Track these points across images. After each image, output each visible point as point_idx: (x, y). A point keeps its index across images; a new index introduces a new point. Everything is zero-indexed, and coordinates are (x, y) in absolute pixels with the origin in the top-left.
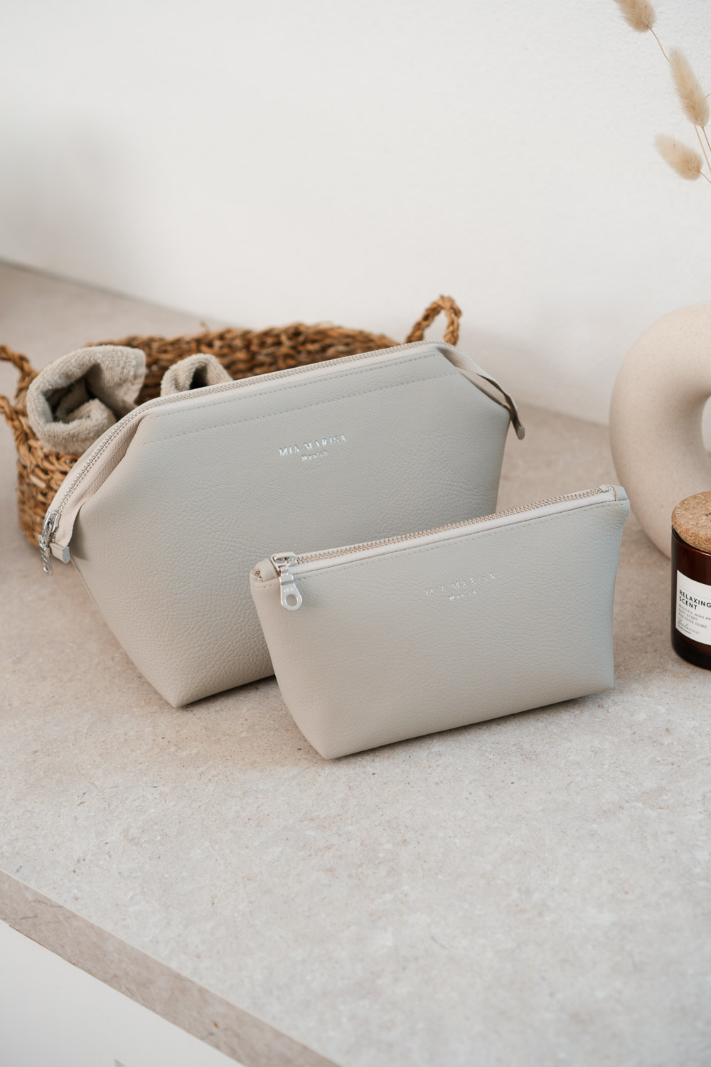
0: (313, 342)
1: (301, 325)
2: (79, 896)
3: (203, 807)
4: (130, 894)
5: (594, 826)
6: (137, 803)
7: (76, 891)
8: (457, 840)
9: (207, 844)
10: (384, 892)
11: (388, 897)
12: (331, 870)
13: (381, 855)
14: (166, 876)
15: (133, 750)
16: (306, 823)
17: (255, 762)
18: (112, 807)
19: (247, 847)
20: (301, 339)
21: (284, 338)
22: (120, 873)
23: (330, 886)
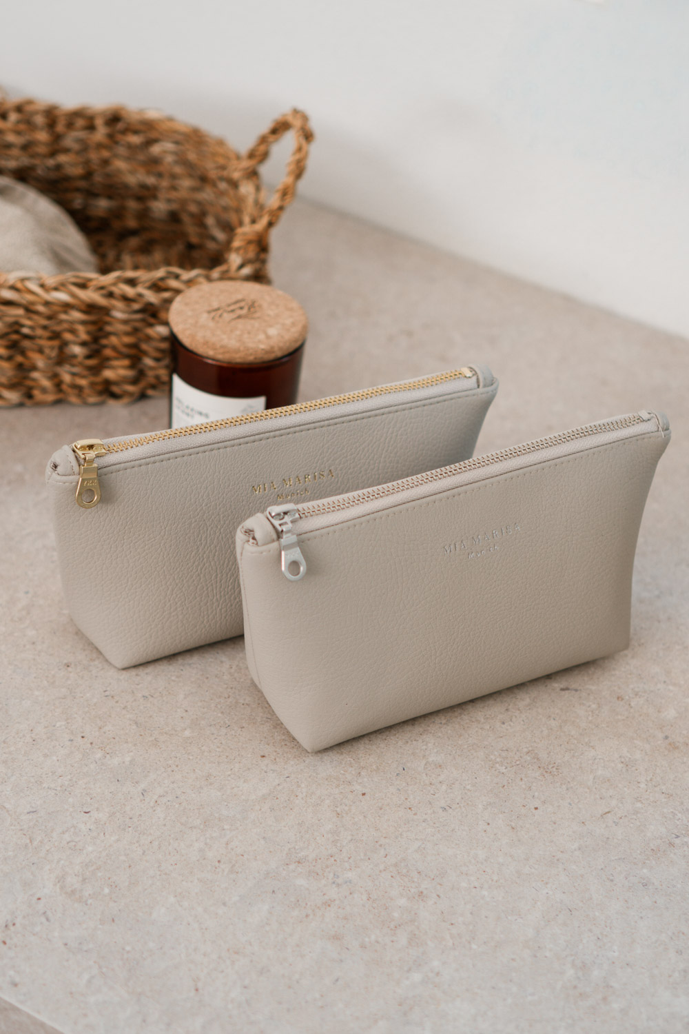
0: (136, 132)
1: (122, 109)
2: (17, 979)
3: (156, 843)
4: (86, 977)
5: (645, 871)
6: (67, 837)
7: (12, 973)
8: (485, 893)
9: (172, 899)
10: (409, 970)
11: (417, 977)
12: (337, 938)
13: (396, 915)
14: (128, 948)
15: (46, 756)
16: (292, 867)
17: (209, 775)
18: (35, 843)
19: (224, 904)
20: (120, 126)
21: (99, 122)
22: (66, 944)
23: (341, 961)
